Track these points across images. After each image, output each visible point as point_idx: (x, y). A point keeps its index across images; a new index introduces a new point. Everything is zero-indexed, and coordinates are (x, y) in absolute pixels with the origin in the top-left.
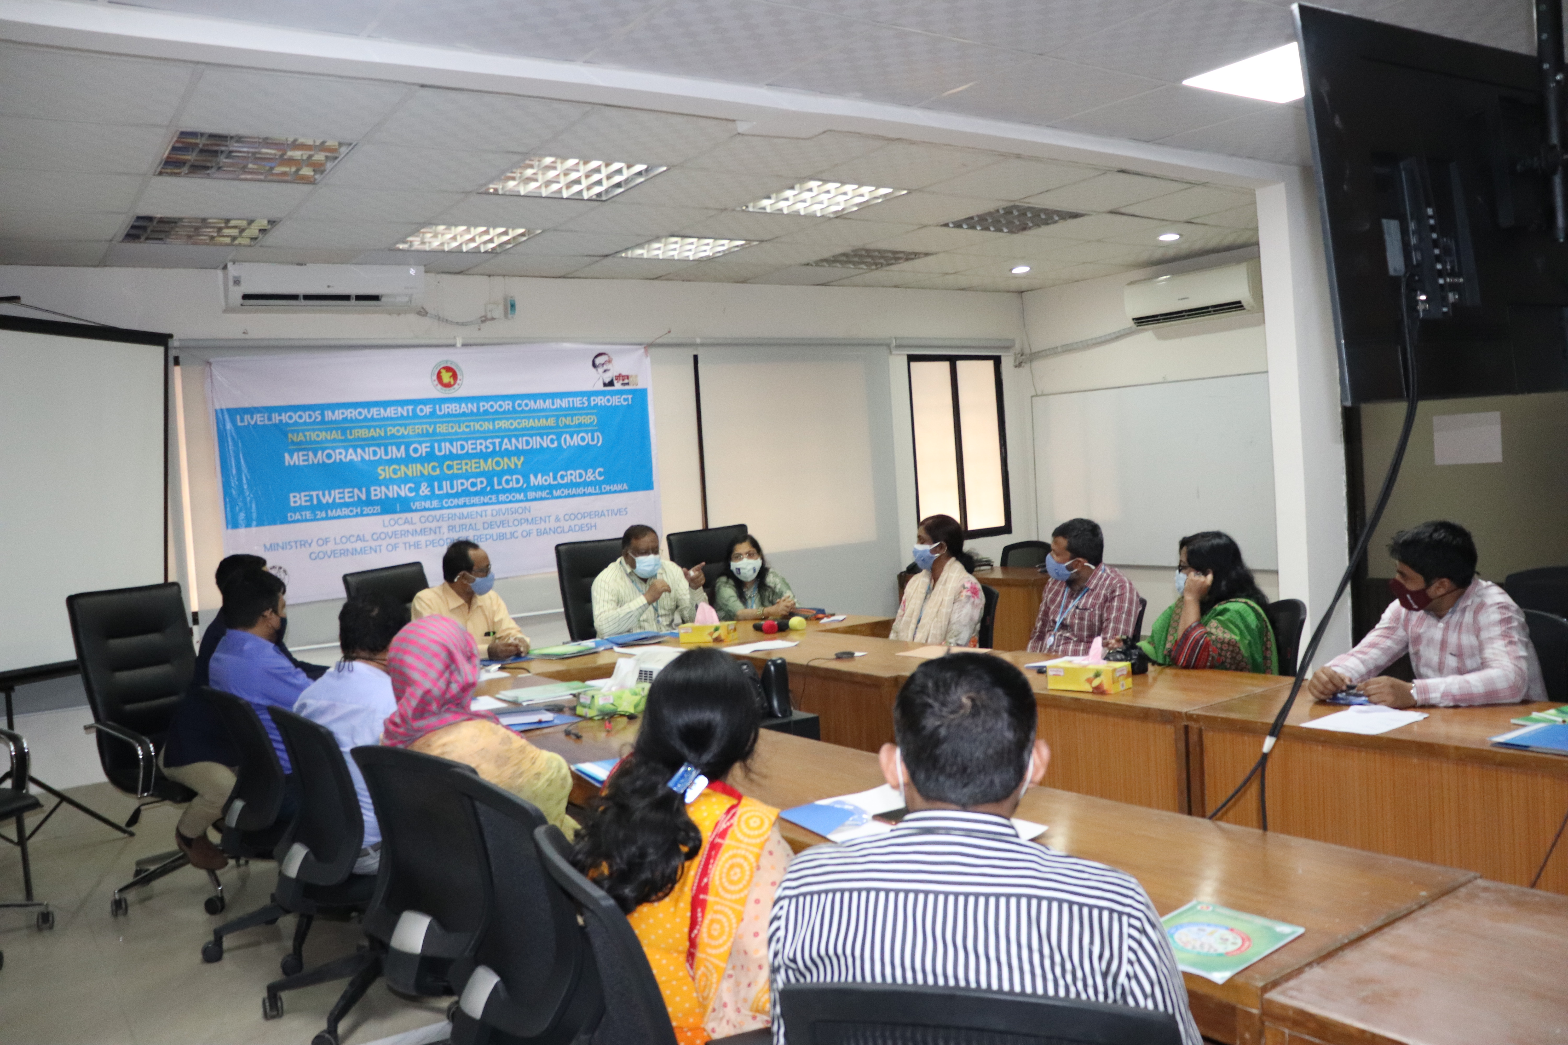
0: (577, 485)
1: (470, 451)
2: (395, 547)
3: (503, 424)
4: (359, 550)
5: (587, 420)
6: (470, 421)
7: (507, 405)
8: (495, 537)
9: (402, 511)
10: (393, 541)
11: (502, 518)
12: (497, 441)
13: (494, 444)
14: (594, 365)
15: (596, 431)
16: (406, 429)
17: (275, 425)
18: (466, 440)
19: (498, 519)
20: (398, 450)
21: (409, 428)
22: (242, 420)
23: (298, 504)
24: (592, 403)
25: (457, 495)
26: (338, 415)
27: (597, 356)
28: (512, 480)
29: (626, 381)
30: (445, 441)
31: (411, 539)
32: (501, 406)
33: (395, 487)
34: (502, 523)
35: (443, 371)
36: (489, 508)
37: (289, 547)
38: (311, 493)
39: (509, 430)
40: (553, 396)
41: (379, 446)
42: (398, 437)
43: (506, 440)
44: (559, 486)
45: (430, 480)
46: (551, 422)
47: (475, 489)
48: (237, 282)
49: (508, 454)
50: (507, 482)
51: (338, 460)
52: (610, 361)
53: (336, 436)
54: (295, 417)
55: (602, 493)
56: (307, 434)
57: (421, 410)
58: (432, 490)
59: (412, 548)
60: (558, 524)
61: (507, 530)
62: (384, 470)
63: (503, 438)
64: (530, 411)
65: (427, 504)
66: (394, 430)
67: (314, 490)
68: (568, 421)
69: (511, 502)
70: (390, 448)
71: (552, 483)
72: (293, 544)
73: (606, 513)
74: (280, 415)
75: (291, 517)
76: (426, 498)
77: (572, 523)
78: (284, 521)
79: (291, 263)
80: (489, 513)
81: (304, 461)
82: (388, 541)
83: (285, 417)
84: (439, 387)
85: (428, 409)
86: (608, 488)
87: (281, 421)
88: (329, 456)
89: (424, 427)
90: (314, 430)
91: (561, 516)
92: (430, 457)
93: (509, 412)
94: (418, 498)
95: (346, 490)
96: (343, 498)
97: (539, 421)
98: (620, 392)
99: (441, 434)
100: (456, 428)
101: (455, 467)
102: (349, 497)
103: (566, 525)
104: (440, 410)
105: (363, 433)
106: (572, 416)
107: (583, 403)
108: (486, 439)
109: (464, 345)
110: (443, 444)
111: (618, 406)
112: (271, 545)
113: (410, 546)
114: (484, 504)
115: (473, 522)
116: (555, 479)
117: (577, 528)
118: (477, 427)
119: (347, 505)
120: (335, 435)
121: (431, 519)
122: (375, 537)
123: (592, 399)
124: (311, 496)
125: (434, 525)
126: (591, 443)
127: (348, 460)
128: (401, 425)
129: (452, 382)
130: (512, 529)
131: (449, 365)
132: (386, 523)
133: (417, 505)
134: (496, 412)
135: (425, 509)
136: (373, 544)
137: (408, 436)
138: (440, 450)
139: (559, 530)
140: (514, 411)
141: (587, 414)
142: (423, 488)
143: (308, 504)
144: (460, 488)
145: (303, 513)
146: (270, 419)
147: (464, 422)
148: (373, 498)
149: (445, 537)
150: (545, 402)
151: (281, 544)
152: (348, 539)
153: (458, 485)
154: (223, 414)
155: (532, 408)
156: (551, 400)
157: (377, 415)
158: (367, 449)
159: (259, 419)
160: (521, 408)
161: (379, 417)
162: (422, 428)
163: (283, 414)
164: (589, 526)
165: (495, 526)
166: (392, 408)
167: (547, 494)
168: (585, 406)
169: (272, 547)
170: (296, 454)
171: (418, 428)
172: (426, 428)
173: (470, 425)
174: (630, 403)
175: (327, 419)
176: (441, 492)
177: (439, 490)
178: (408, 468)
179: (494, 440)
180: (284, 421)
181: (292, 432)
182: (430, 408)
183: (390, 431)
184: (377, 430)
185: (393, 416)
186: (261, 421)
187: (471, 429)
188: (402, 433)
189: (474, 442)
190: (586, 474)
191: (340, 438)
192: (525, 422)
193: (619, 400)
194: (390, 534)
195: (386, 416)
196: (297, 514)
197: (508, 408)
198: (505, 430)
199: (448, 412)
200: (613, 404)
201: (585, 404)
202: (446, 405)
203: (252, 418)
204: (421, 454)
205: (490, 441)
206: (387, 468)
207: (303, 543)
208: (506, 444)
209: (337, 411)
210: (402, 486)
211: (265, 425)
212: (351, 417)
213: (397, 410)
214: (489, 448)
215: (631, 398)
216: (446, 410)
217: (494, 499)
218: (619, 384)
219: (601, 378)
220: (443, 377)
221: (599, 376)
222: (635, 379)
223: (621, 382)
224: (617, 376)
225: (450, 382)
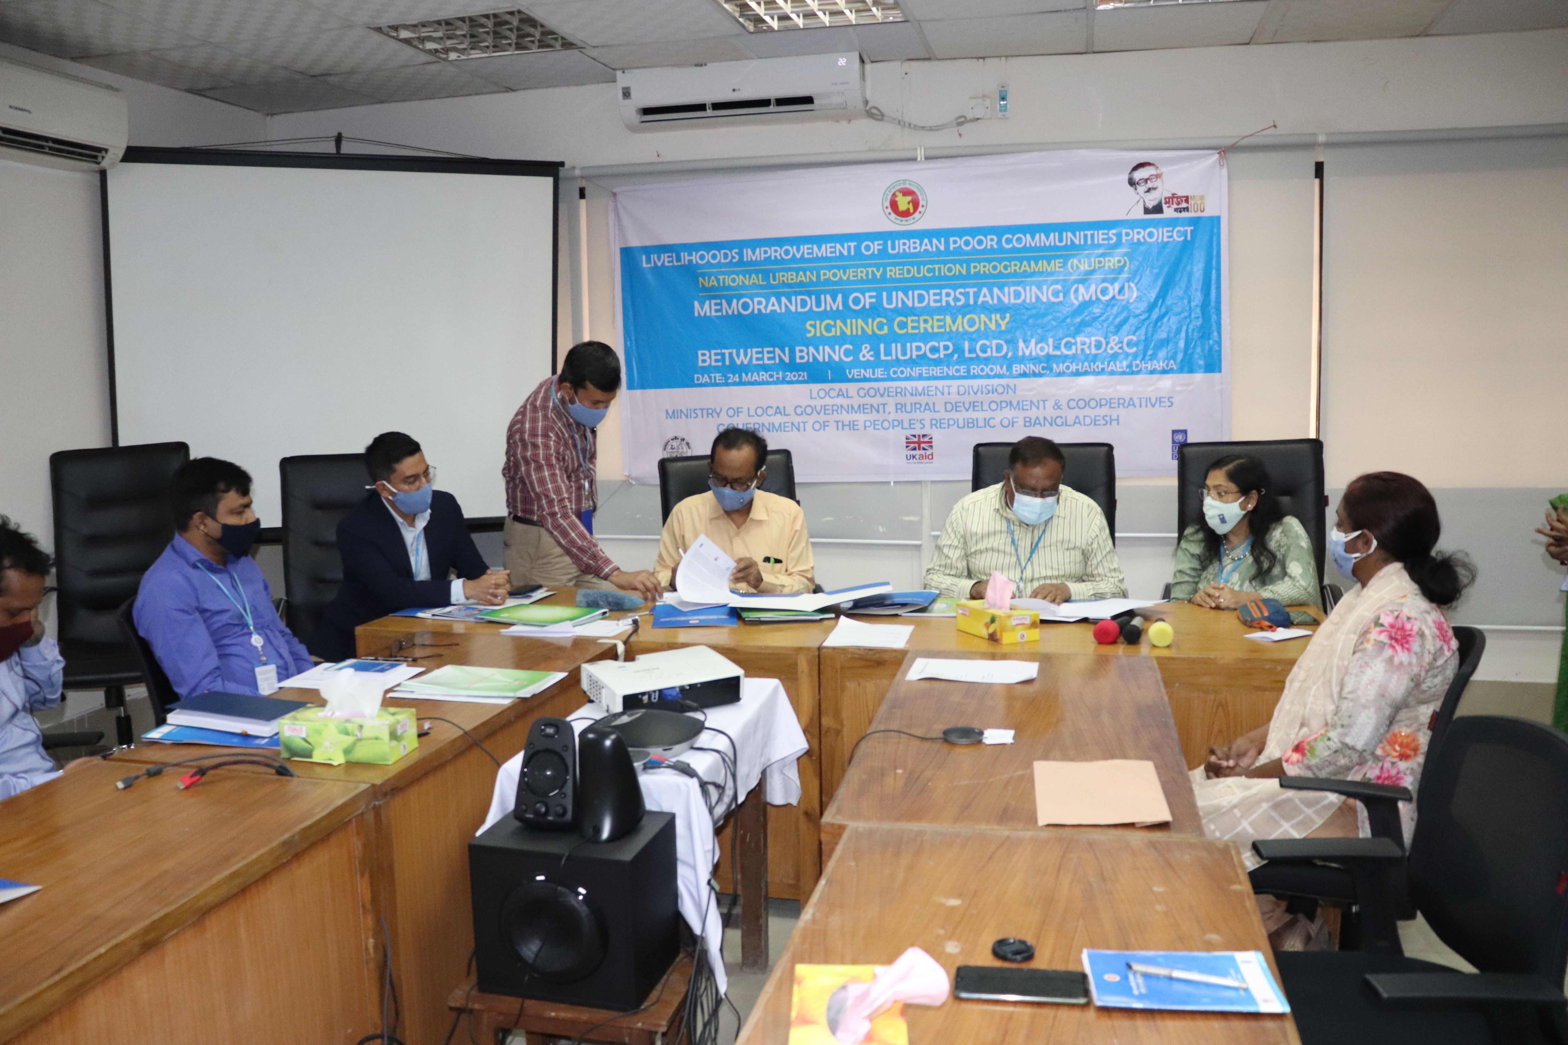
0: (1091, 358)
1: (932, 304)
2: (824, 425)
3: (983, 268)
4: (777, 426)
5: (1113, 263)
6: (934, 263)
7: (990, 242)
8: (961, 424)
9: (833, 381)
10: (822, 418)
11: (972, 398)
12: (971, 291)
13: (966, 295)
14: (1132, 182)
15: (1128, 280)
16: (845, 273)
17: (684, 266)
18: (927, 289)
19: (967, 399)
20: (834, 300)
21: (850, 272)
22: (648, 261)
23: (706, 364)
24: (1124, 238)
25: (911, 363)
26: (759, 254)
27: (1135, 168)
28: (990, 346)
29: (1184, 205)
30: (897, 289)
31: (846, 417)
32: (980, 243)
33: (827, 348)
34: (973, 405)
35: (900, 195)
36: (955, 383)
37: (694, 415)
38: (723, 351)
39: (991, 276)
40: (1061, 228)
41: (809, 294)
42: (835, 283)
43: (985, 290)
44: (1063, 358)
45: (874, 340)
46: (1055, 265)
47: (937, 356)
48: (627, 94)
49: (988, 309)
50: (984, 349)
51: (756, 312)
52: (1158, 176)
53: (756, 281)
54: (708, 257)
55: (1131, 372)
56: (721, 277)
57: (868, 248)
58: (877, 354)
59: (847, 428)
60: (1058, 413)
61: (980, 415)
62: (814, 326)
63: (980, 287)
64: (1025, 249)
65: (868, 374)
66: (829, 275)
67: (727, 348)
68: (1083, 265)
69: (988, 376)
70: (823, 297)
71: (1051, 352)
72: (699, 412)
73: (1137, 402)
74: (690, 255)
75: (698, 379)
76: (868, 364)
77: (1081, 413)
78: (688, 383)
79: (691, 65)
80: (954, 390)
81: (716, 311)
82: (815, 417)
83: (695, 258)
84: (893, 216)
85: (876, 247)
86: (1142, 365)
87: (690, 261)
88: (745, 306)
89: (870, 270)
90: (729, 274)
91: (1063, 402)
92: (875, 311)
93: (991, 251)
94: (857, 363)
95: (766, 350)
96: (762, 359)
97: (1037, 264)
98: (1172, 223)
99: (893, 280)
100: (914, 272)
101: (910, 325)
102: (769, 359)
103: (1071, 416)
104: (893, 248)
105: (790, 277)
106: (1090, 257)
107: (1109, 239)
108: (955, 287)
109: (927, 158)
110: (894, 293)
111: (1168, 243)
112: (673, 412)
113: (843, 425)
114: (948, 377)
115: (930, 400)
116: (1057, 347)
117: (1088, 421)
118: (944, 270)
119: (765, 368)
120: (756, 279)
121: (872, 392)
122: (799, 411)
123: (1124, 231)
124: (723, 355)
125: (876, 401)
126: (1118, 297)
127: (768, 311)
128: (838, 268)
129: (912, 210)
130: (988, 414)
131: (907, 186)
132: (814, 395)
134: (975, 251)
135: (865, 380)
136: (797, 420)
137: (848, 282)
138: (890, 302)
139: (1059, 421)
140: (1001, 250)
141: (1115, 255)
142: (864, 351)
143: (720, 364)
144: (915, 353)
145: (713, 375)
146: (679, 259)
147: (925, 263)
148: (798, 361)
149: (891, 418)
150: (1047, 237)
151: (685, 411)
152: (765, 411)
153: (913, 350)
154: (627, 254)
155: (1028, 245)
156: (1057, 234)
157: (808, 254)
158: (793, 298)
159: (667, 260)
160: (1011, 246)
161: (811, 256)
162: (867, 272)
163: (694, 253)
164: (1108, 419)
165: (962, 408)
166: (828, 245)
167: (1043, 368)
168: (1111, 242)
169: (674, 414)
170: (707, 302)
171: (862, 272)
172: (873, 272)
173: (934, 268)
174: (1189, 238)
175: (745, 259)
176: (889, 358)
177: (886, 355)
178: (845, 324)
179: (967, 290)
180: (694, 262)
181: (703, 275)
182: (878, 245)
183: (825, 274)
184: (808, 273)
185: (829, 255)
186: (669, 262)
187: (934, 273)
188: (841, 278)
189: (938, 291)
190: (1107, 343)
191: (761, 283)
192: (1015, 265)
193: (1170, 234)
194: (818, 409)
195: (820, 255)
196: (706, 376)
197: (991, 245)
198: (985, 276)
199: (904, 249)
200: (1160, 241)
201: (1112, 239)
202: (901, 241)
203: (659, 259)
204: (864, 305)
205: (962, 290)
206: (818, 322)
207: (710, 411)
208: (985, 296)
209: (758, 250)
210: (837, 347)
211: (674, 266)
212: (775, 257)
213: (835, 247)
214: (959, 300)
215: (1191, 231)
216: (902, 247)
217: (962, 370)
218: (1172, 210)
219: (1142, 201)
220: (899, 203)
221: (1138, 197)
222: (1199, 202)
223: (1175, 206)
224: (1169, 198)
225: (908, 210)
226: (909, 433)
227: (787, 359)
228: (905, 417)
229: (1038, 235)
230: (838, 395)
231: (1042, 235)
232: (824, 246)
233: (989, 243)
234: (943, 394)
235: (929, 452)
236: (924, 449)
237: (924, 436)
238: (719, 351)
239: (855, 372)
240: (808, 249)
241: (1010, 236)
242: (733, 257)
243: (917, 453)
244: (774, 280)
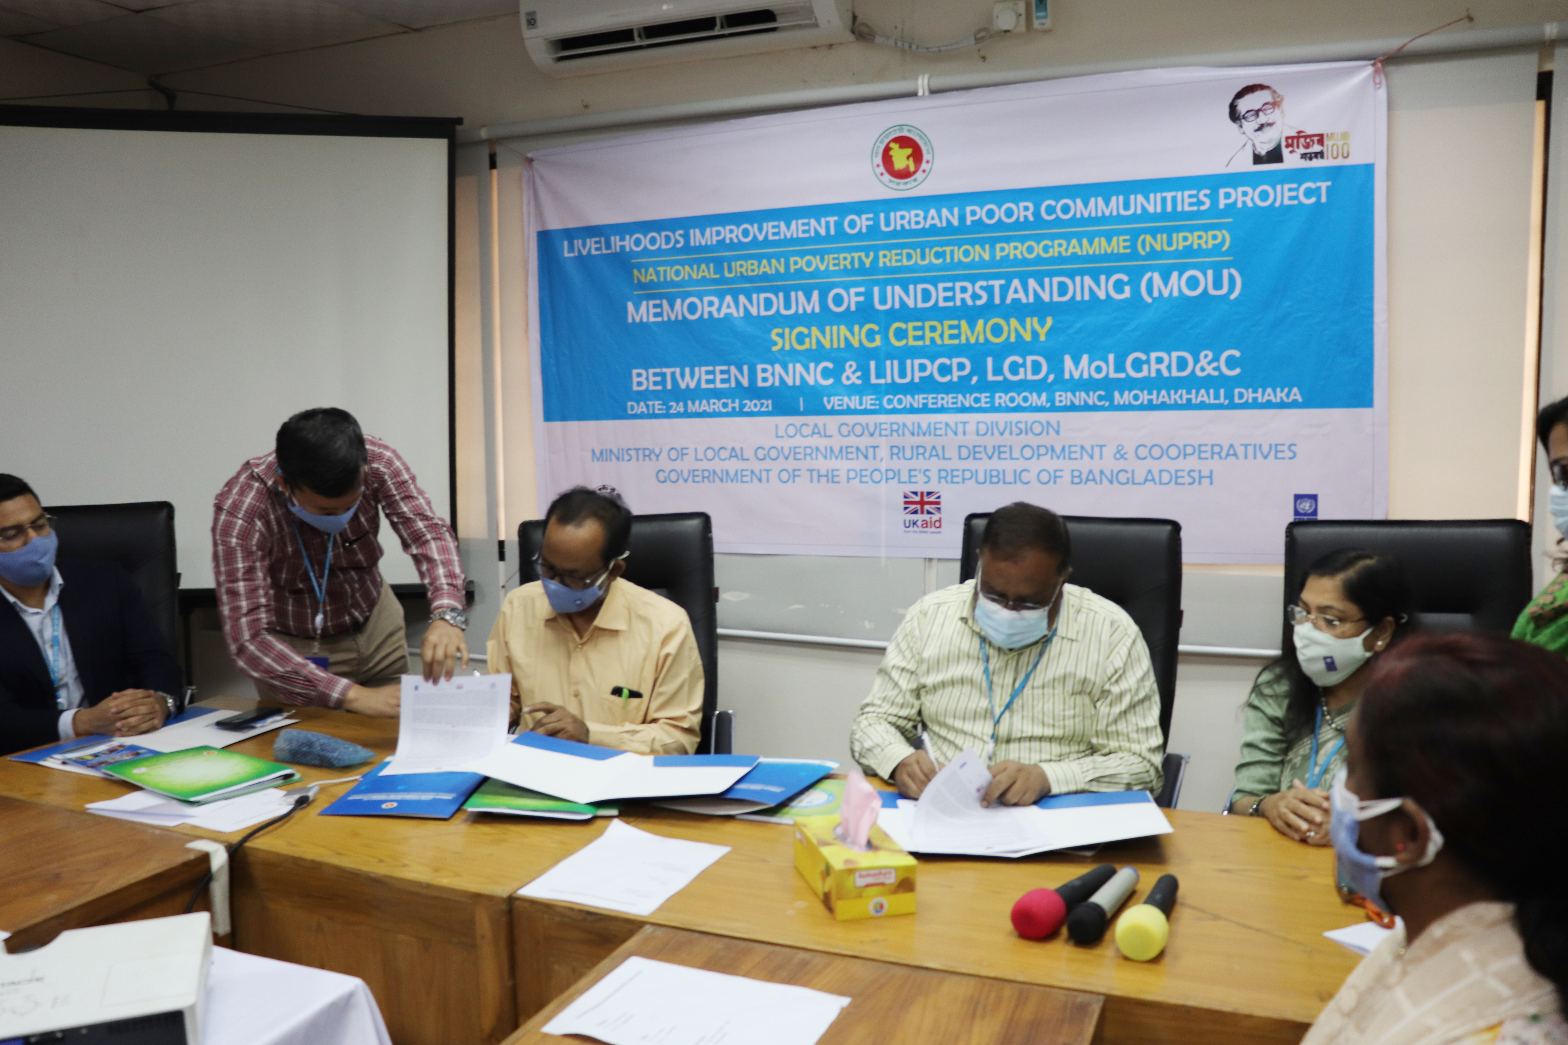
0: (1173, 384)
1: (941, 304)
2: (794, 475)
3: (1013, 250)
4: (732, 474)
5: (1206, 240)
6: (941, 244)
7: (1023, 211)
8: (981, 478)
9: (806, 413)
10: (791, 464)
11: (997, 440)
12: (997, 284)
13: (989, 290)
14: (1234, 115)
15: (1228, 265)
16: (822, 260)
17: (615, 255)
18: (934, 281)
19: (990, 441)
20: (808, 298)
21: (830, 259)
22: (571, 248)
23: (642, 388)
24: (1222, 203)
25: (912, 388)
26: (709, 237)
27: (1240, 95)
28: (1024, 365)
29: (1316, 148)
30: (893, 282)
32: (1009, 213)
33: (799, 367)
34: (999, 451)
35: (895, 147)
36: (972, 418)
37: (627, 457)
38: (664, 370)
39: (1025, 262)
40: (1127, 188)
41: (775, 290)
42: (809, 275)
43: (1016, 283)
44: (1129, 384)
45: (863, 356)
46: (1119, 244)
47: (947, 379)
48: (532, 21)
49: (1020, 311)
50: (1014, 368)
51: (706, 316)
52: (1275, 104)
53: (706, 274)
54: (645, 242)
55: (1233, 406)
56: (661, 269)
57: (852, 224)
58: (865, 377)
59: (823, 479)
60: (1121, 464)
61: (1008, 466)
62: (782, 336)
63: (1009, 278)
64: (1075, 221)
65: (853, 402)
66: (802, 263)
67: (668, 366)
68: (1160, 243)
69: (1018, 409)
70: (793, 294)
71: (1112, 375)
72: (633, 453)
73: (1240, 451)
74: (622, 239)
75: (632, 408)
76: (853, 390)
77: (1155, 466)
78: (620, 413)
80: (972, 427)
81: (656, 315)
82: (782, 463)
83: (629, 243)
84: (887, 177)
85: (863, 222)
86: (1249, 395)
87: (622, 247)
88: (692, 308)
89: (856, 255)
90: (672, 264)
91: (1130, 449)
92: (863, 313)
93: (1025, 224)
94: (838, 388)
95: (718, 368)
96: (712, 381)
97: (1091, 243)
98: (1297, 176)
99: (887, 270)
100: (916, 257)
101: (911, 333)
102: (723, 381)
103: (1140, 469)
104: (888, 224)
105: (750, 268)
106: (1170, 231)
107: (1200, 203)
108: (973, 279)
110: (889, 289)
111: (1288, 208)
112: (601, 453)
113: (819, 476)
114: (963, 410)
115: (939, 442)
116: (1120, 367)
117: (1166, 477)
118: (959, 255)
119: (717, 394)
120: (706, 271)
121: (858, 430)
122: (761, 453)
123: (1222, 192)
124: (663, 375)
125: (864, 442)
126: (1212, 291)
127: (722, 315)
128: (813, 253)
129: (912, 168)
130: (1020, 465)
131: (905, 133)
132: (781, 432)
133: (834, 402)
134: (1001, 226)
135: (849, 411)
136: (757, 466)
137: (827, 273)
138: (883, 301)
139: (1123, 477)
140: (1040, 223)
141: (1207, 228)
142: (849, 371)
143: (659, 388)
144: (918, 375)
145: (650, 403)
146: (608, 246)
147: (931, 245)
148: (760, 384)
149: (883, 466)
150: (1107, 203)
151: (615, 451)
152: (717, 452)
153: (914, 369)
154: (545, 238)
155: (1078, 216)
156: (1121, 198)
157: (774, 234)
158: (755, 296)
159: (594, 246)
160: (1053, 217)
161: (777, 238)
162: (853, 258)
163: (627, 237)
164: (1195, 475)
165: (983, 455)
166: (800, 222)
167: (1100, 398)
168: (1203, 208)
169: (602, 456)
170: (644, 303)
171: (845, 259)
172: (860, 258)
173: (944, 252)
174: (1324, 199)
175: (692, 244)
176: (882, 381)
177: (878, 376)
178: (823, 332)
179: (991, 282)
180: (628, 249)
181: (639, 266)
182: (868, 219)
183: (796, 263)
184: (774, 262)
185: (801, 235)
186: (597, 249)
187: (945, 259)
188: (817, 267)
189: (950, 285)
190: (1197, 361)
191: (713, 276)
192: (1060, 245)
193: (1294, 194)
194: (786, 452)
195: (789, 236)
196: (642, 404)
197: (1026, 217)
198: (1017, 262)
199: (902, 226)
200: (1277, 204)
201: (1203, 203)
202: (899, 214)
203: (584, 245)
204: (849, 307)
205: (984, 283)
206: (787, 330)
207: (647, 452)
208: (1016, 291)
209: (708, 230)
210: (812, 365)
211: (602, 255)
212: (731, 239)
213: (808, 224)
214: (979, 297)
215: (1328, 187)
216: (899, 222)
217: (983, 400)
218: (1297, 155)
219: (1250, 144)
220: (894, 159)
221: (1244, 139)
222: (1340, 143)
223: (1302, 150)
224: (1292, 138)
225: (908, 167)
226: (909, 488)
227: (745, 382)
228: (903, 466)
229: (1093, 200)
230: (813, 433)
231: (1100, 199)
232: (794, 223)
233: (1022, 213)
234: (956, 433)
235: (935, 517)
236: (929, 512)
237: (929, 494)
238: (658, 370)
239: (835, 400)
240: (774, 227)
241: (1053, 203)
242: (677, 242)
243: (919, 517)
244: (730, 271)
